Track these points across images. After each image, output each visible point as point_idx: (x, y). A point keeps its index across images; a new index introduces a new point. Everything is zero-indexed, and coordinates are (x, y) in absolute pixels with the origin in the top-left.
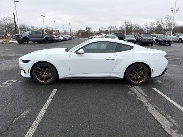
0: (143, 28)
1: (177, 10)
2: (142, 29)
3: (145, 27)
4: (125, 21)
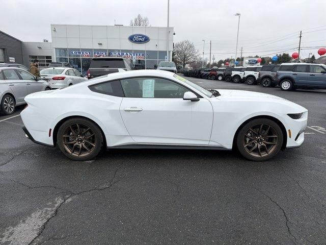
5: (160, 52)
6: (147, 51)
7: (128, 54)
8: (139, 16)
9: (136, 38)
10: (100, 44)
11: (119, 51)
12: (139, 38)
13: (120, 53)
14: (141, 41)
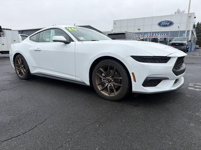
5: (181, 31)
6: (170, 32)
7: (157, 34)
8: (178, 10)
9: (163, 24)
10: (139, 29)
11: (150, 33)
12: (165, 23)
13: (151, 34)
14: (166, 25)
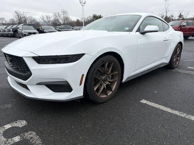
0: (39, 21)
1: (85, 3)
2: (38, 23)
3: (42, 20)
4: (16, 12)
